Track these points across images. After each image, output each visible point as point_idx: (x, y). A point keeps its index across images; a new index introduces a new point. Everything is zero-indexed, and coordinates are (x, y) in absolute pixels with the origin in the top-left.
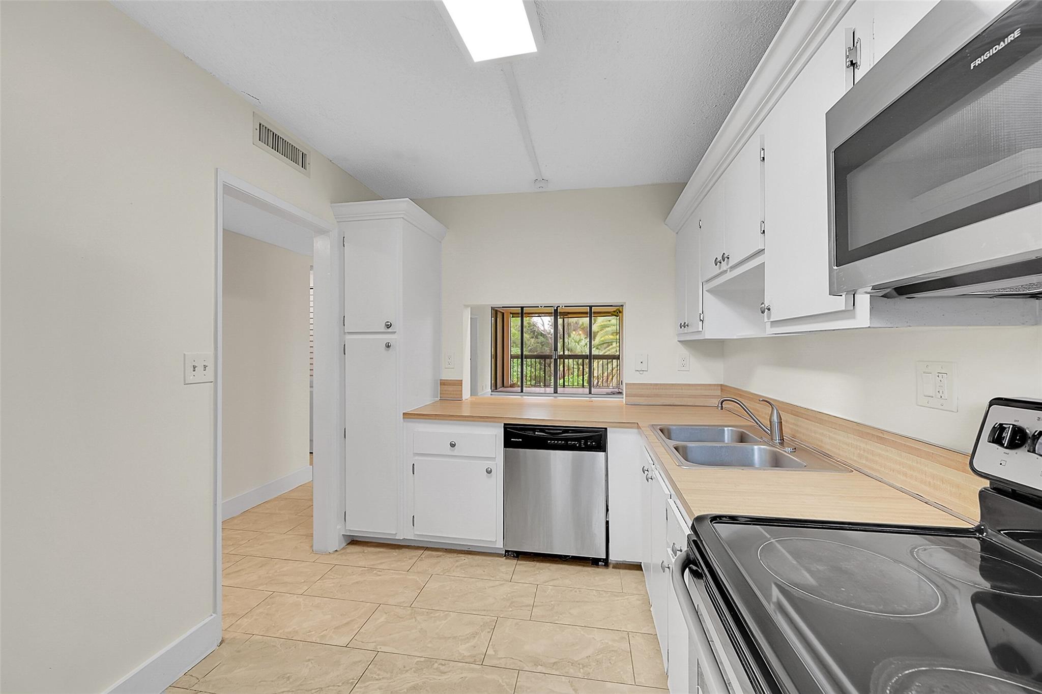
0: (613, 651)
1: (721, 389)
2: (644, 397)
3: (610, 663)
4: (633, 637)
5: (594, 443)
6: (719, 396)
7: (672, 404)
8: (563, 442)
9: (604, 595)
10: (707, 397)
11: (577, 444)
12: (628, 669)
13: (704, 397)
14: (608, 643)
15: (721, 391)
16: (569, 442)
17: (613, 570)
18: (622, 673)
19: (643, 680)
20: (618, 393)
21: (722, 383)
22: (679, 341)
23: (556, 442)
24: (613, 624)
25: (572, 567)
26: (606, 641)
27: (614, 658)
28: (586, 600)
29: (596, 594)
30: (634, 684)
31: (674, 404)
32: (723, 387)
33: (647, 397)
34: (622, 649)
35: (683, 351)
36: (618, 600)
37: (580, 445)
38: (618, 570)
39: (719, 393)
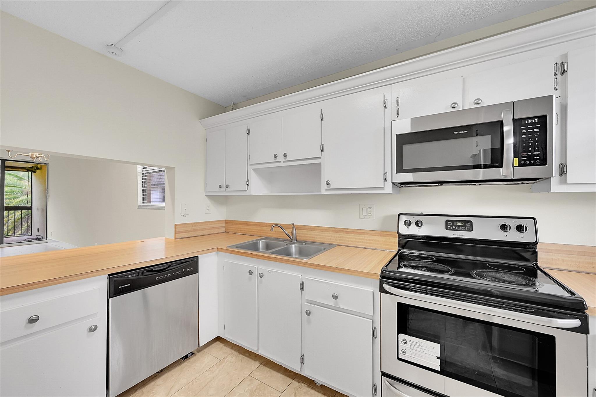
0: (255, 390)
1: (226, 222)
2: (187, 232)
3: (262, 396)
4: (253, 375)
5: (191, 269)
6: (224, 226)
7: (203, 235)
8: (169, 275)
9: (214, 369)
10: (219, 228)
11: (180, 273)
12: (271, 390)
13: (218, 228)
14: (249, 389)
15: (226, 224)
16: (173, 274)
17: (200, 353)
18: (271, 394)
19: (282, 388)
20: (36, 239)
21: (225, 219)
22: (206, 196)
23: (163, 276)
24: (239, 379)
25: (172, 371)
26: (247, 389)
27: (260, 392)
28: (208, 380)
29: (209, 373)
30: (281, 393)
31: (204, 234)
32: (227, 222)
33: (189, 232)
34: (258, 385)
35: (208, 201)
36: (224, 366)
37: (182, 273)
38: (202, 352)
39: (224, 225)
